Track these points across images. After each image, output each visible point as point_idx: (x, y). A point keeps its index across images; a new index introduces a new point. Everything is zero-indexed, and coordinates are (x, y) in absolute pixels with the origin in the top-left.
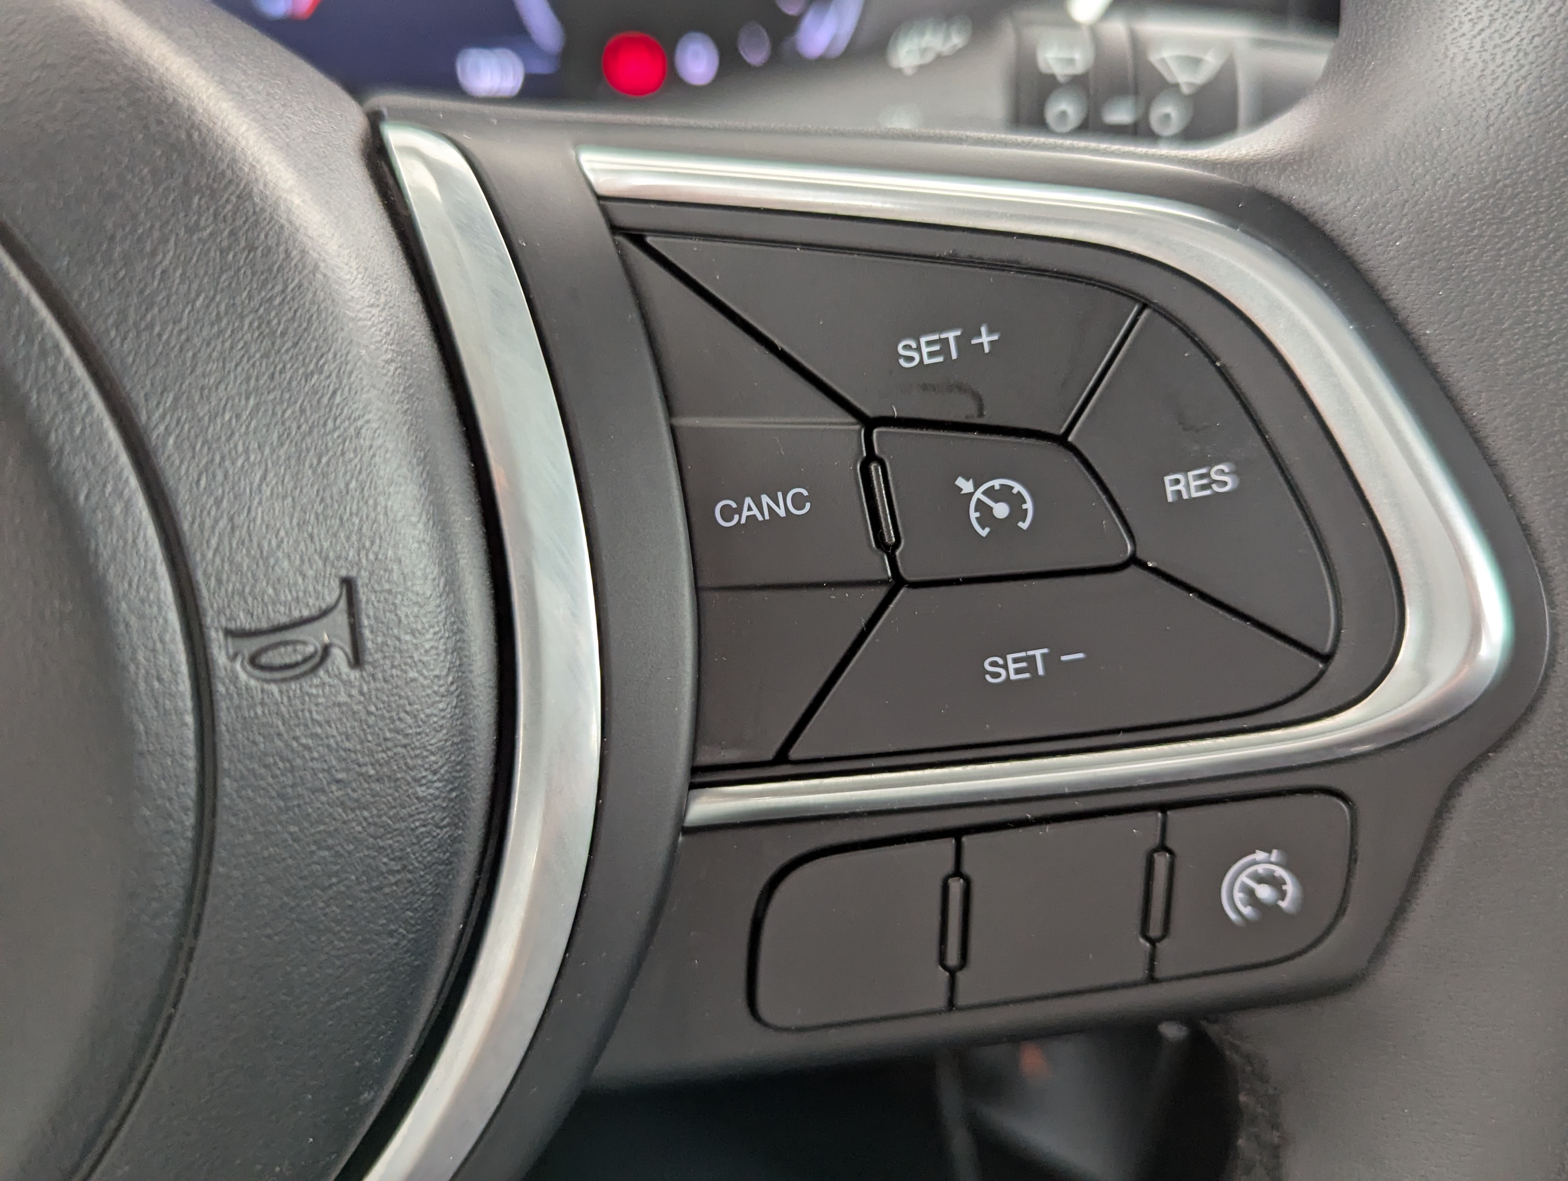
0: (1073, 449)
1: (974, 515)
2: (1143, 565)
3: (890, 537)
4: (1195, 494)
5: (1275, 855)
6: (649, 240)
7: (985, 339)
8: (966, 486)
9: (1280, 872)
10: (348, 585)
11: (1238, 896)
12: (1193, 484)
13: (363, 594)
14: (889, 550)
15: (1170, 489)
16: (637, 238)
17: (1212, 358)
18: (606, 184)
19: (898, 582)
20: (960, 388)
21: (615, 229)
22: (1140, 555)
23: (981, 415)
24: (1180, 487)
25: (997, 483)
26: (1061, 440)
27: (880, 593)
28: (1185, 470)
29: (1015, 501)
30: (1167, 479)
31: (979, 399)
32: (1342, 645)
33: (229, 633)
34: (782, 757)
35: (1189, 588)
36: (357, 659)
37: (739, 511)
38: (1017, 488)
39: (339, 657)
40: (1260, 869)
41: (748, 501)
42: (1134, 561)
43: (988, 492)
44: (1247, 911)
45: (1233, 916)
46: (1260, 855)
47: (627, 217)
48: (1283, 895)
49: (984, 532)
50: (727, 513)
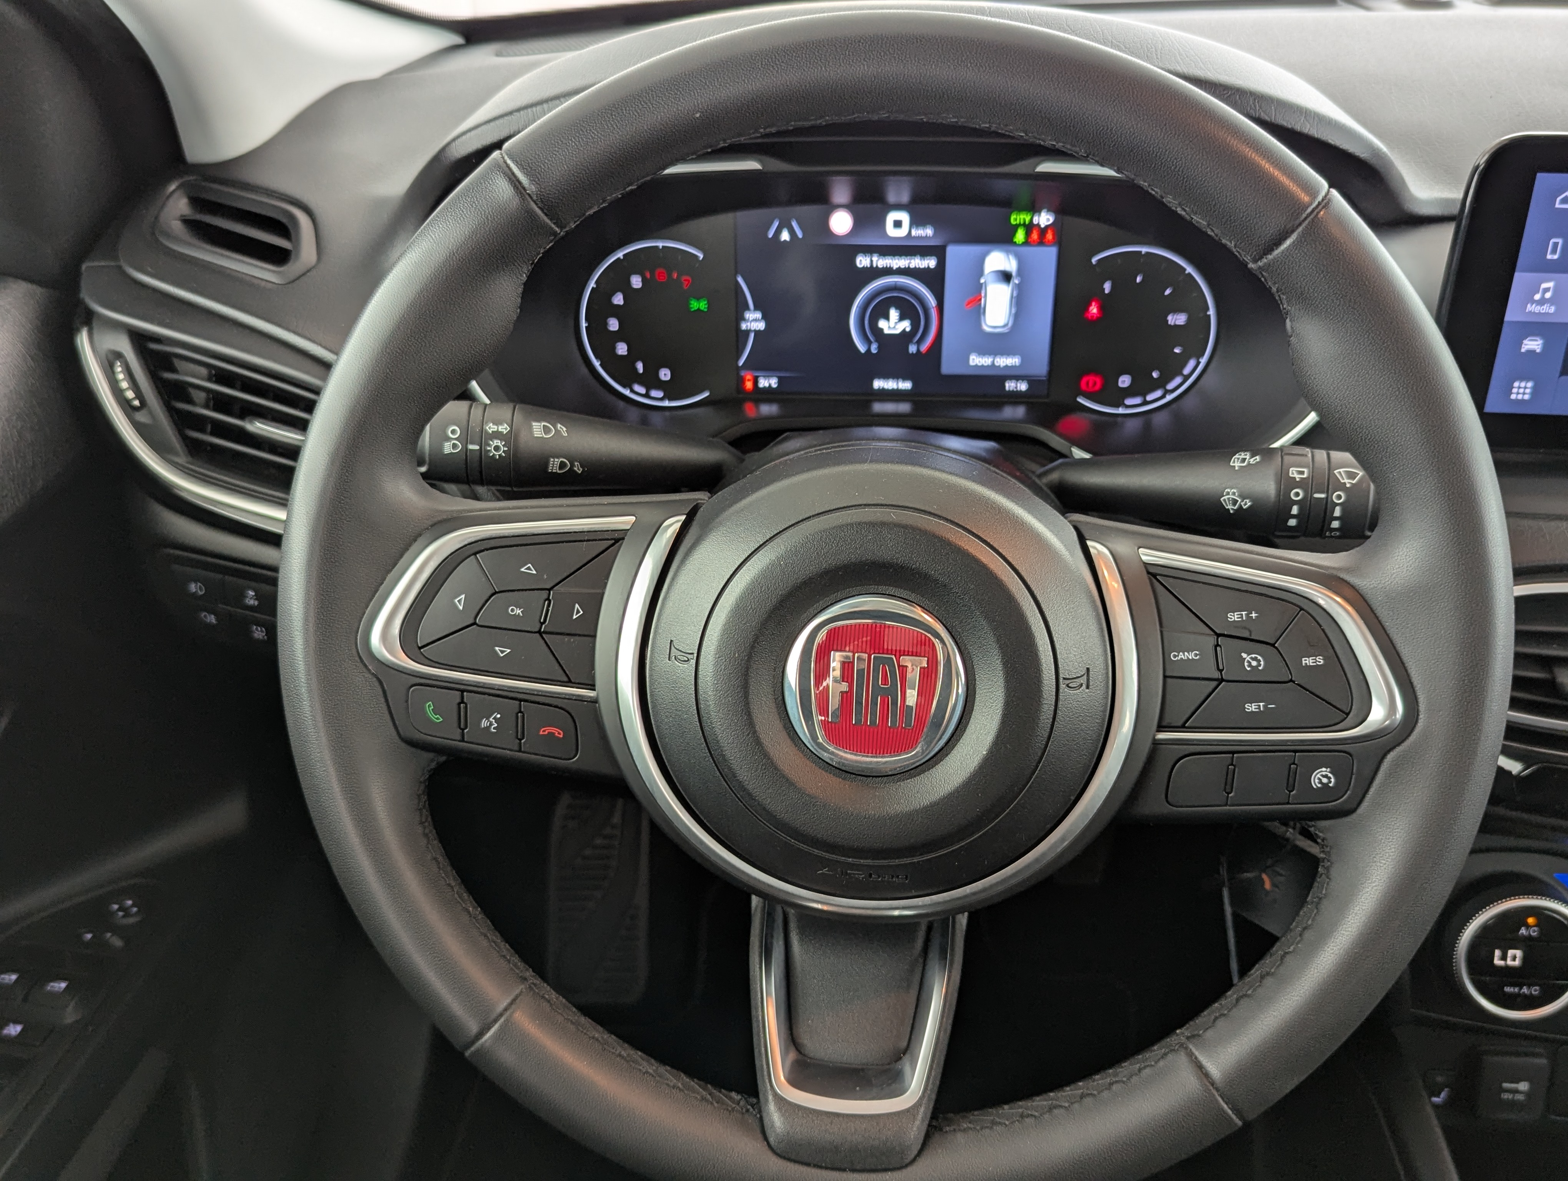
0: (1276, 648)
1: (1246, 664)
2: (1294, 682)
3: (1221, 667)
4: (1311, 664)
5: (1328, 770)
6: (1158, 577)
7: (1254, 615)
8: (1244, 655)
9: (1330, 775)
10: (1088, 669)
11: (1317, 781)
12: (1311, 661)
13: (1091, 673)
14: (1221, 671)
15: (1304, 662)
16: (1154, 575)
17: (1320, 626)
18: (1144, 558)
19: (1221, 680)
20: (1245, 628)
21: (1149, 573)
22: (1293, 679)
23: (1251, 635)
24: (1307, 662)
25: (1253, 656)
26: (1273, 645)
27: (1215, 683)
28: (1309, 657)
29: (1259, 661)
30: (1303, 659)
31: (1250, 632)
32: (1353, 711)
33: (1064, 679)
34: (1183, 726)
35: (1307, 690)
36: (1088, 687)
37: (1178, 656)
38: (1259, 657)
39: (1084, 686)
40: (1324, 773)
41: (1181, 653)
42: (1291, 681)
43: (1252, 658)
44: (1319, 785)
45: (1315, 787)
46: (1324, 769)
47: (1152, 570)
48: (1330, 782)
49: (1249, 669)
50: (1175, 656)
